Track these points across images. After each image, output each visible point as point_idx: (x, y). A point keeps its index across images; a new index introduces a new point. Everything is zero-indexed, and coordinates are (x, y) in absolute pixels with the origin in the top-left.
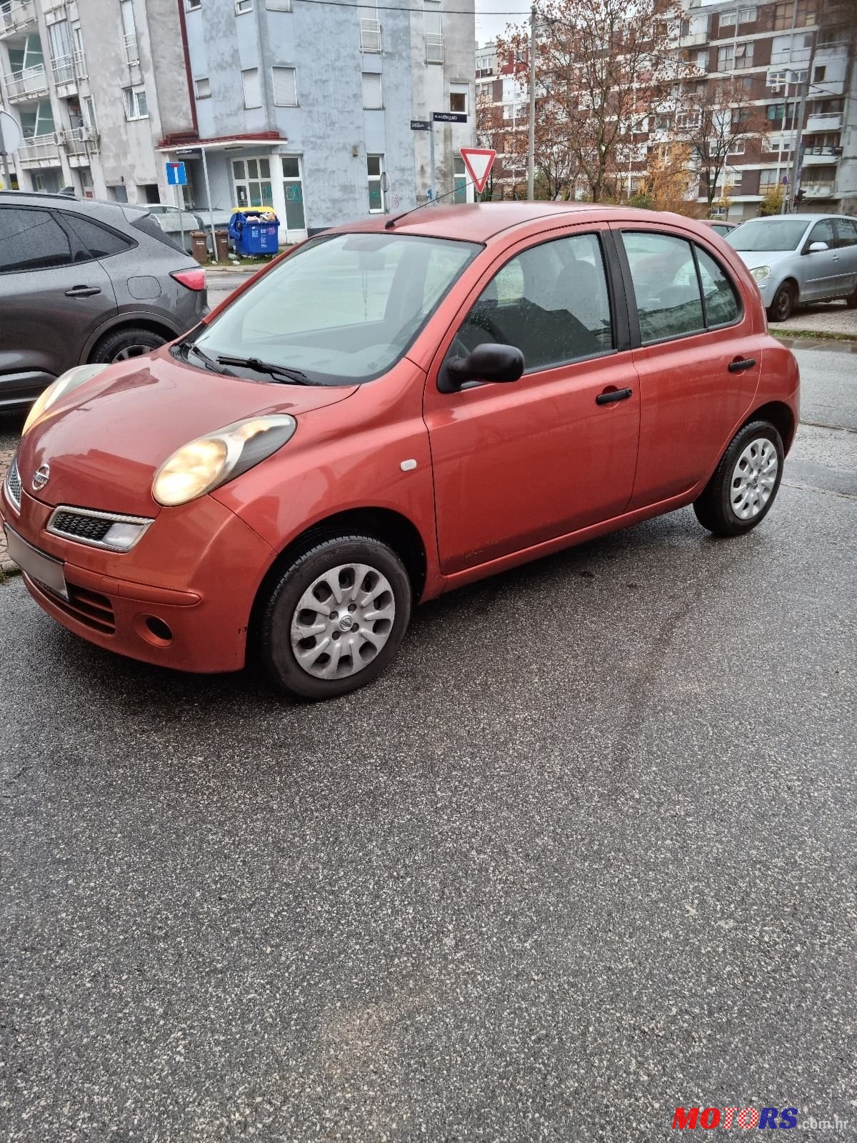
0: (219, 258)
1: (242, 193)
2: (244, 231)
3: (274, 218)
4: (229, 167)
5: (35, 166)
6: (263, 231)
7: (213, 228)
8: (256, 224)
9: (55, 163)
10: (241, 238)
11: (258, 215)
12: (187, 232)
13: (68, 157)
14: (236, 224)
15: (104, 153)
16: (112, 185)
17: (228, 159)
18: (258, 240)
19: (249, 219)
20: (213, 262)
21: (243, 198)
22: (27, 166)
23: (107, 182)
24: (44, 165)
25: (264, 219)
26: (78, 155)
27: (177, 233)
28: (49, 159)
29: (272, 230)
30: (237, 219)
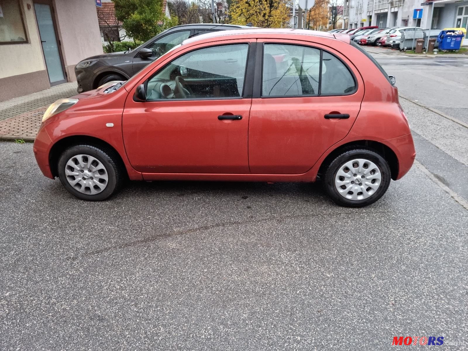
0: (428, 50)
1: (459, 22)
2: (444, 39)
3: (462, 33)
4: (456, 9)
5: (379, 12)
6: (453, 39)
7: (429, 37)
8: (450, 36)
9: (386, 11)
10: (441, 42)
11: (453, 31)
12: (415, 39)
13: (391, 8)
14: (441, 36)
15: (405, 6)
16: (404, 19)
17: (457, 7)
18: (450, 43)
19: (448, 33)
20: (424, 53)
21: (459, 24)
22: (376, 12)
23: (402, 18)
24: (382, 11)
25: (456, 34)
26: (395, 7)
27: (412, 40)
28: (385, 9)
29: (459, 39)
30: (442, 34)
